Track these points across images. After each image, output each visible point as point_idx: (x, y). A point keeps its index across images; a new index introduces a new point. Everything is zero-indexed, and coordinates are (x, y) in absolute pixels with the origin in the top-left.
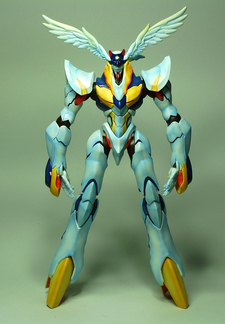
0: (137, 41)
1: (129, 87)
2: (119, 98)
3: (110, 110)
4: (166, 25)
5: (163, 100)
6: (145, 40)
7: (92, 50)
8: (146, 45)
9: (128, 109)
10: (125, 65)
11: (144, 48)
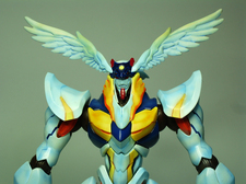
0: (153, 49)
1: (138, 110)
2: (122, 125)
3: (107, 146)
4: (194, 29)
5: (189, 134)
6: (164, 49)
7: (88, 62)
8: (165, 55)
9: (136, 143)
10: (133, 79)
11: (162, 59)
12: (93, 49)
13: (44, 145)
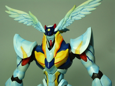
0: (66, 18)
1: (58, 51)
3: (44, 70)
4: (88, 4)
5: (86, 61)
6: (72, 17)
7: (35, 27)
8: (73, 20)
9: (58, 68)
10: (56, 35)
11: (71, 22)
12: (37, 20)
13: (16, 70)
